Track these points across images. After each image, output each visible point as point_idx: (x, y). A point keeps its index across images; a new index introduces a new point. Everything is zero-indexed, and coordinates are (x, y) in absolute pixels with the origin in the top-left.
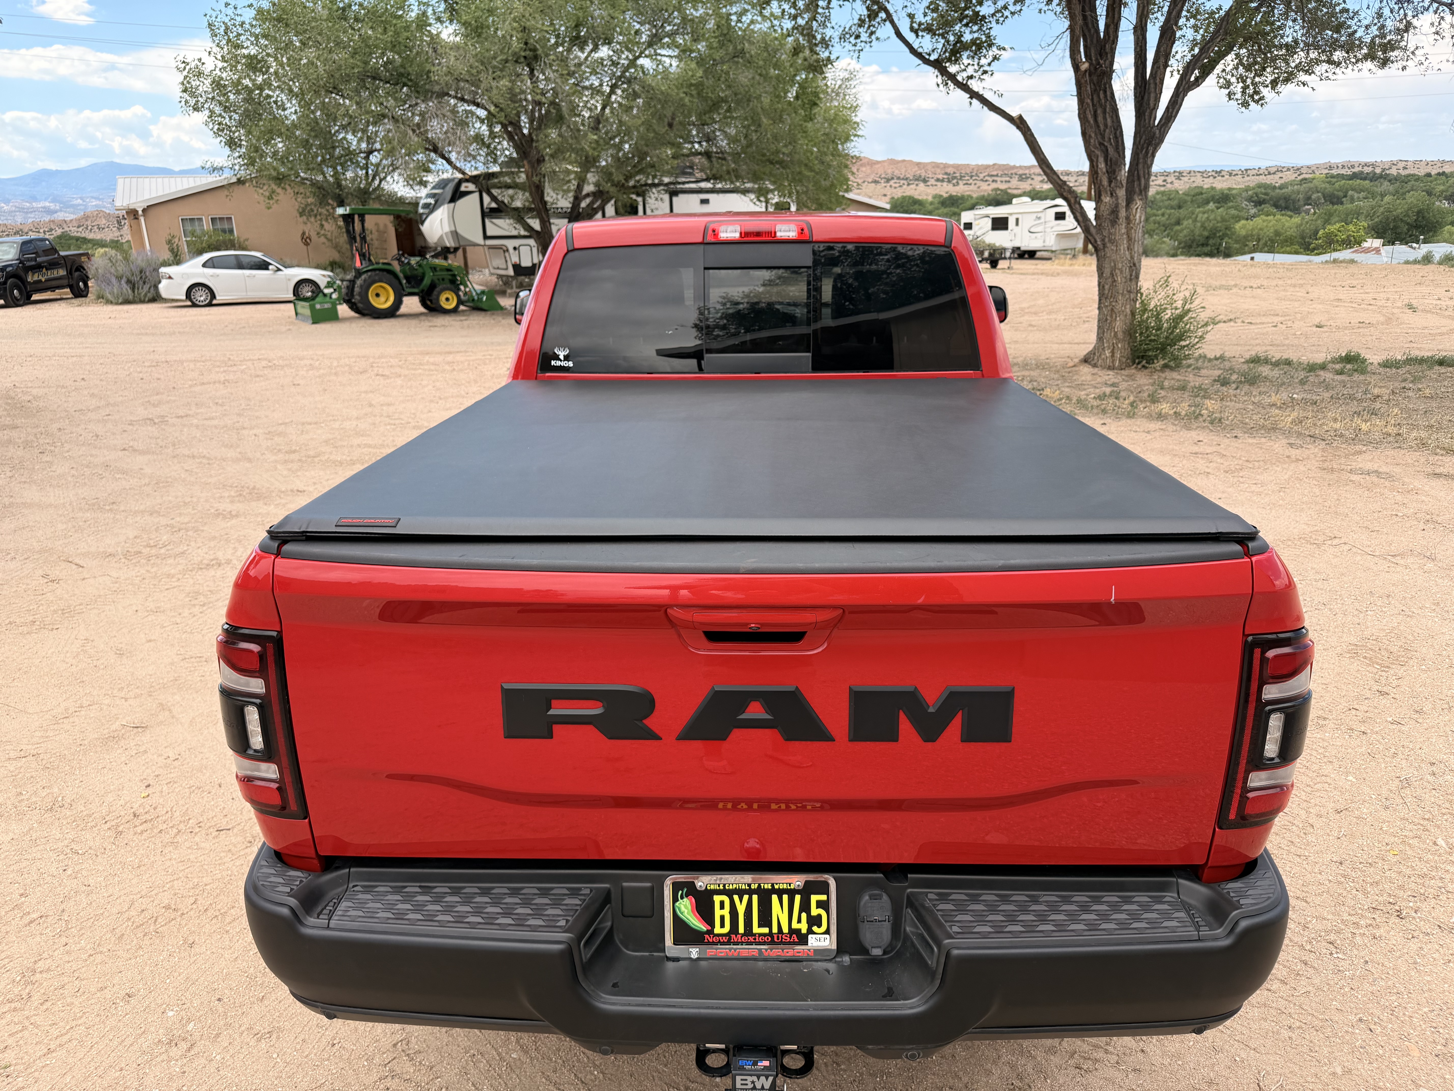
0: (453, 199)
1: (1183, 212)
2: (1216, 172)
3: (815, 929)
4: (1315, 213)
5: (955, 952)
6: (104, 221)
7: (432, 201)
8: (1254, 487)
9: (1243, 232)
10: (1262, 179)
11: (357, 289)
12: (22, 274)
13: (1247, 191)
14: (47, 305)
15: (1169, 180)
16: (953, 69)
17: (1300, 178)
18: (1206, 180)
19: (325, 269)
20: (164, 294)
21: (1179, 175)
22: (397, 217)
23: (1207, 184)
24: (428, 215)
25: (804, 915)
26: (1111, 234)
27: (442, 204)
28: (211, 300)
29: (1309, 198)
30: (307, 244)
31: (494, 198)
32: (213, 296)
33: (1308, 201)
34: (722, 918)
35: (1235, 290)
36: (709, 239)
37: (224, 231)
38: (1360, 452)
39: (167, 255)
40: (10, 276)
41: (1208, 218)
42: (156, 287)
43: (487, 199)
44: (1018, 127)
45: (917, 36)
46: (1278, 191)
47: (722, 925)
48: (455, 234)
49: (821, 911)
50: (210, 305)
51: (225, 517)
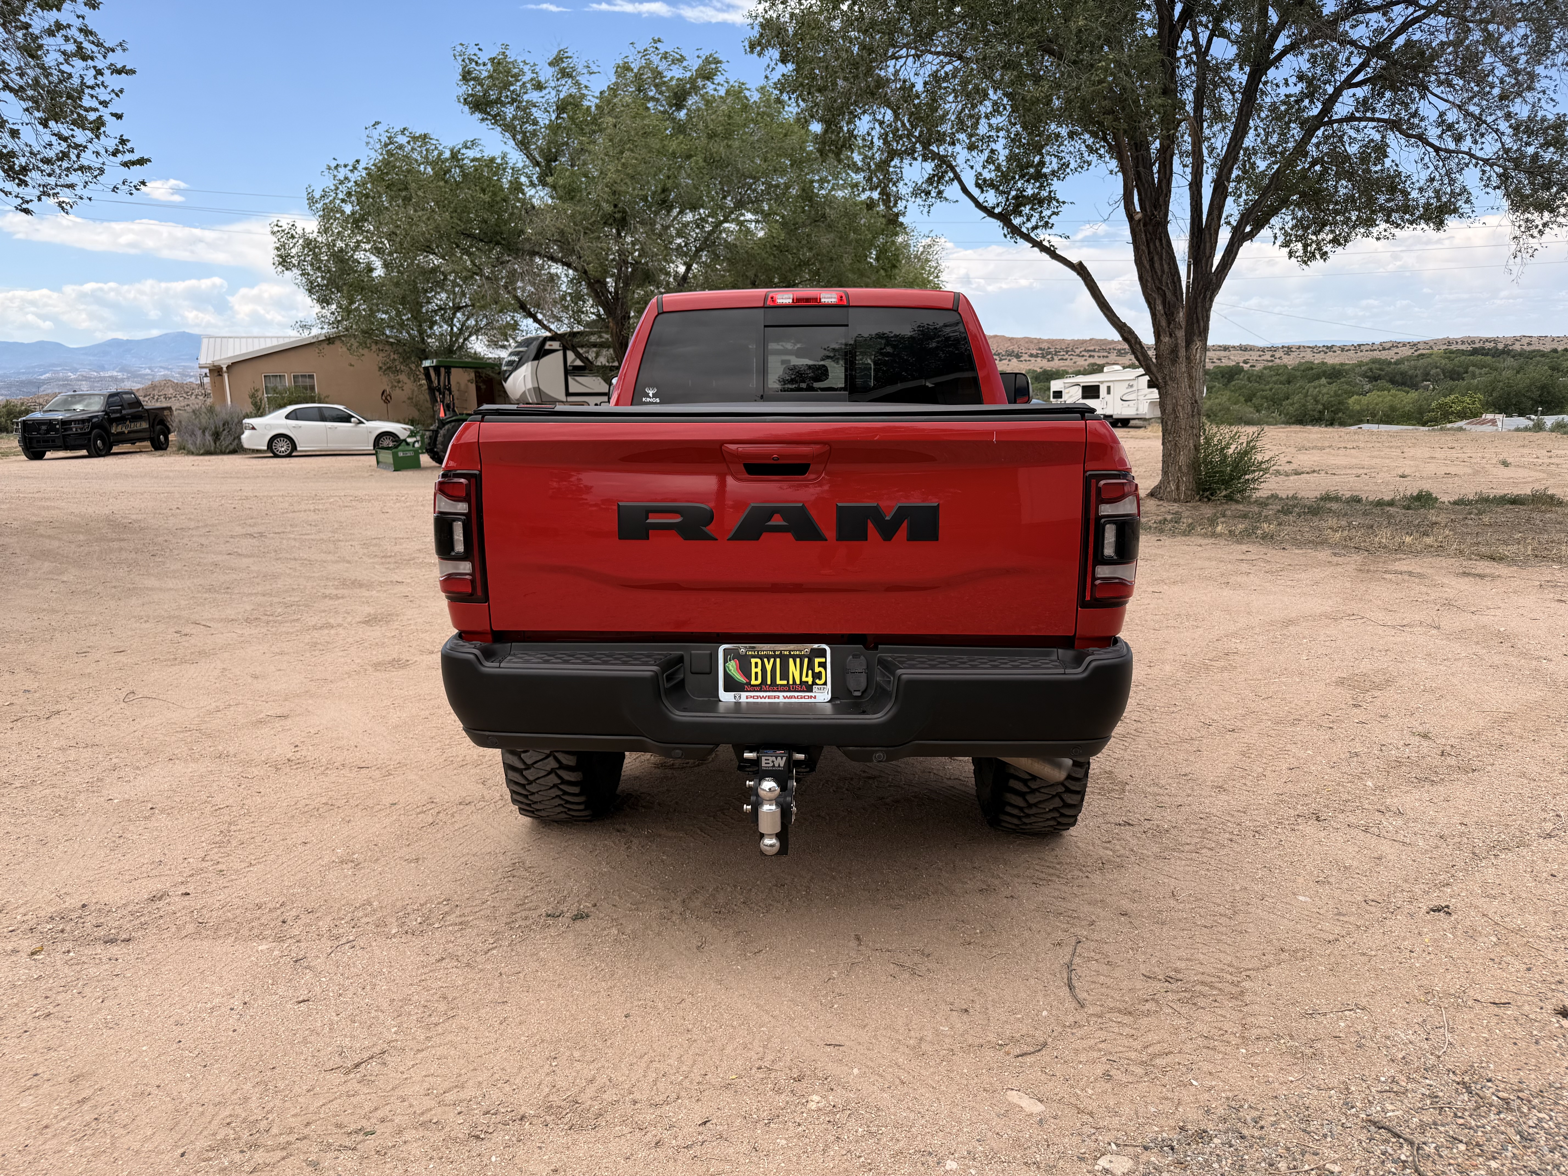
0: (538, 357)
1: (1291, 387)
2: (1328, 347)
3: (817, 681)
4: (1434, 389)
5: (904, 676)
6: (171, 391)
7: (516, 359)
8: (1289, 583)
9: (1357, 407)
10: (1376, 355)
11: (440, 439)
12: (106, 424)
13: (1360, 366)
14: (129, 456)
15: (1277, 355)
16: (1017, 221)
17: (1416, 353)
18: (1317, 356)
19: (407, 424)
20: (246, 445)
21: (1288, 350)
22: (478, 376)
23: (1318, 359)
24: (511, 372)
25: (810, 672)
26: (1171, 372)
27: (527, 361)
28: (292, 451)
29: (1428, 374)
30: (386, 401)
31: (579, 356)
32: (294, 447)
33: (1426, 376)
34: (756, 673)
35: (1327, 450)
36: (769, 303)
37: (305, 388)
38: (1400, 559)
39: (250, 408)
40: (95, 426)
41: (1320, 392)
42: (239, 438)
43: (571, 355)
44: (1079, 274)
45: (982, 192)
46: (1393, 367)
47: (756, 679)
48: (538, 390)
49: (821, 669)
50: (289, 456)
51: (331, 598)
